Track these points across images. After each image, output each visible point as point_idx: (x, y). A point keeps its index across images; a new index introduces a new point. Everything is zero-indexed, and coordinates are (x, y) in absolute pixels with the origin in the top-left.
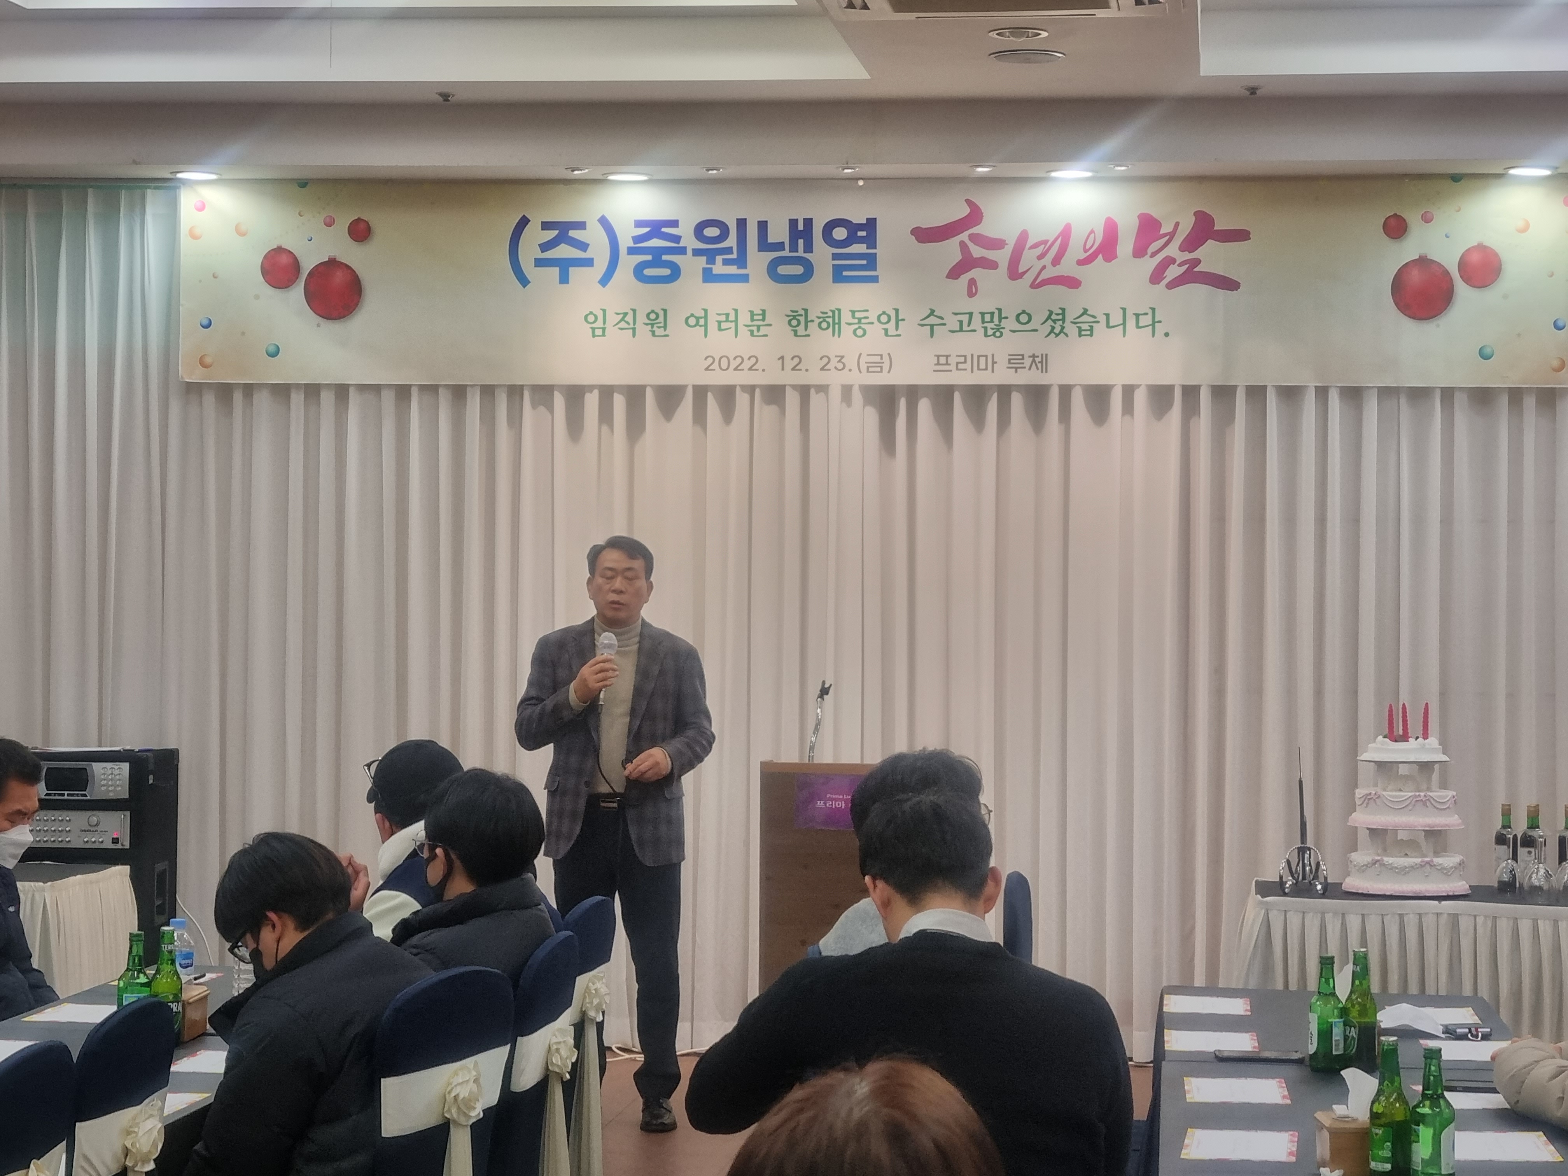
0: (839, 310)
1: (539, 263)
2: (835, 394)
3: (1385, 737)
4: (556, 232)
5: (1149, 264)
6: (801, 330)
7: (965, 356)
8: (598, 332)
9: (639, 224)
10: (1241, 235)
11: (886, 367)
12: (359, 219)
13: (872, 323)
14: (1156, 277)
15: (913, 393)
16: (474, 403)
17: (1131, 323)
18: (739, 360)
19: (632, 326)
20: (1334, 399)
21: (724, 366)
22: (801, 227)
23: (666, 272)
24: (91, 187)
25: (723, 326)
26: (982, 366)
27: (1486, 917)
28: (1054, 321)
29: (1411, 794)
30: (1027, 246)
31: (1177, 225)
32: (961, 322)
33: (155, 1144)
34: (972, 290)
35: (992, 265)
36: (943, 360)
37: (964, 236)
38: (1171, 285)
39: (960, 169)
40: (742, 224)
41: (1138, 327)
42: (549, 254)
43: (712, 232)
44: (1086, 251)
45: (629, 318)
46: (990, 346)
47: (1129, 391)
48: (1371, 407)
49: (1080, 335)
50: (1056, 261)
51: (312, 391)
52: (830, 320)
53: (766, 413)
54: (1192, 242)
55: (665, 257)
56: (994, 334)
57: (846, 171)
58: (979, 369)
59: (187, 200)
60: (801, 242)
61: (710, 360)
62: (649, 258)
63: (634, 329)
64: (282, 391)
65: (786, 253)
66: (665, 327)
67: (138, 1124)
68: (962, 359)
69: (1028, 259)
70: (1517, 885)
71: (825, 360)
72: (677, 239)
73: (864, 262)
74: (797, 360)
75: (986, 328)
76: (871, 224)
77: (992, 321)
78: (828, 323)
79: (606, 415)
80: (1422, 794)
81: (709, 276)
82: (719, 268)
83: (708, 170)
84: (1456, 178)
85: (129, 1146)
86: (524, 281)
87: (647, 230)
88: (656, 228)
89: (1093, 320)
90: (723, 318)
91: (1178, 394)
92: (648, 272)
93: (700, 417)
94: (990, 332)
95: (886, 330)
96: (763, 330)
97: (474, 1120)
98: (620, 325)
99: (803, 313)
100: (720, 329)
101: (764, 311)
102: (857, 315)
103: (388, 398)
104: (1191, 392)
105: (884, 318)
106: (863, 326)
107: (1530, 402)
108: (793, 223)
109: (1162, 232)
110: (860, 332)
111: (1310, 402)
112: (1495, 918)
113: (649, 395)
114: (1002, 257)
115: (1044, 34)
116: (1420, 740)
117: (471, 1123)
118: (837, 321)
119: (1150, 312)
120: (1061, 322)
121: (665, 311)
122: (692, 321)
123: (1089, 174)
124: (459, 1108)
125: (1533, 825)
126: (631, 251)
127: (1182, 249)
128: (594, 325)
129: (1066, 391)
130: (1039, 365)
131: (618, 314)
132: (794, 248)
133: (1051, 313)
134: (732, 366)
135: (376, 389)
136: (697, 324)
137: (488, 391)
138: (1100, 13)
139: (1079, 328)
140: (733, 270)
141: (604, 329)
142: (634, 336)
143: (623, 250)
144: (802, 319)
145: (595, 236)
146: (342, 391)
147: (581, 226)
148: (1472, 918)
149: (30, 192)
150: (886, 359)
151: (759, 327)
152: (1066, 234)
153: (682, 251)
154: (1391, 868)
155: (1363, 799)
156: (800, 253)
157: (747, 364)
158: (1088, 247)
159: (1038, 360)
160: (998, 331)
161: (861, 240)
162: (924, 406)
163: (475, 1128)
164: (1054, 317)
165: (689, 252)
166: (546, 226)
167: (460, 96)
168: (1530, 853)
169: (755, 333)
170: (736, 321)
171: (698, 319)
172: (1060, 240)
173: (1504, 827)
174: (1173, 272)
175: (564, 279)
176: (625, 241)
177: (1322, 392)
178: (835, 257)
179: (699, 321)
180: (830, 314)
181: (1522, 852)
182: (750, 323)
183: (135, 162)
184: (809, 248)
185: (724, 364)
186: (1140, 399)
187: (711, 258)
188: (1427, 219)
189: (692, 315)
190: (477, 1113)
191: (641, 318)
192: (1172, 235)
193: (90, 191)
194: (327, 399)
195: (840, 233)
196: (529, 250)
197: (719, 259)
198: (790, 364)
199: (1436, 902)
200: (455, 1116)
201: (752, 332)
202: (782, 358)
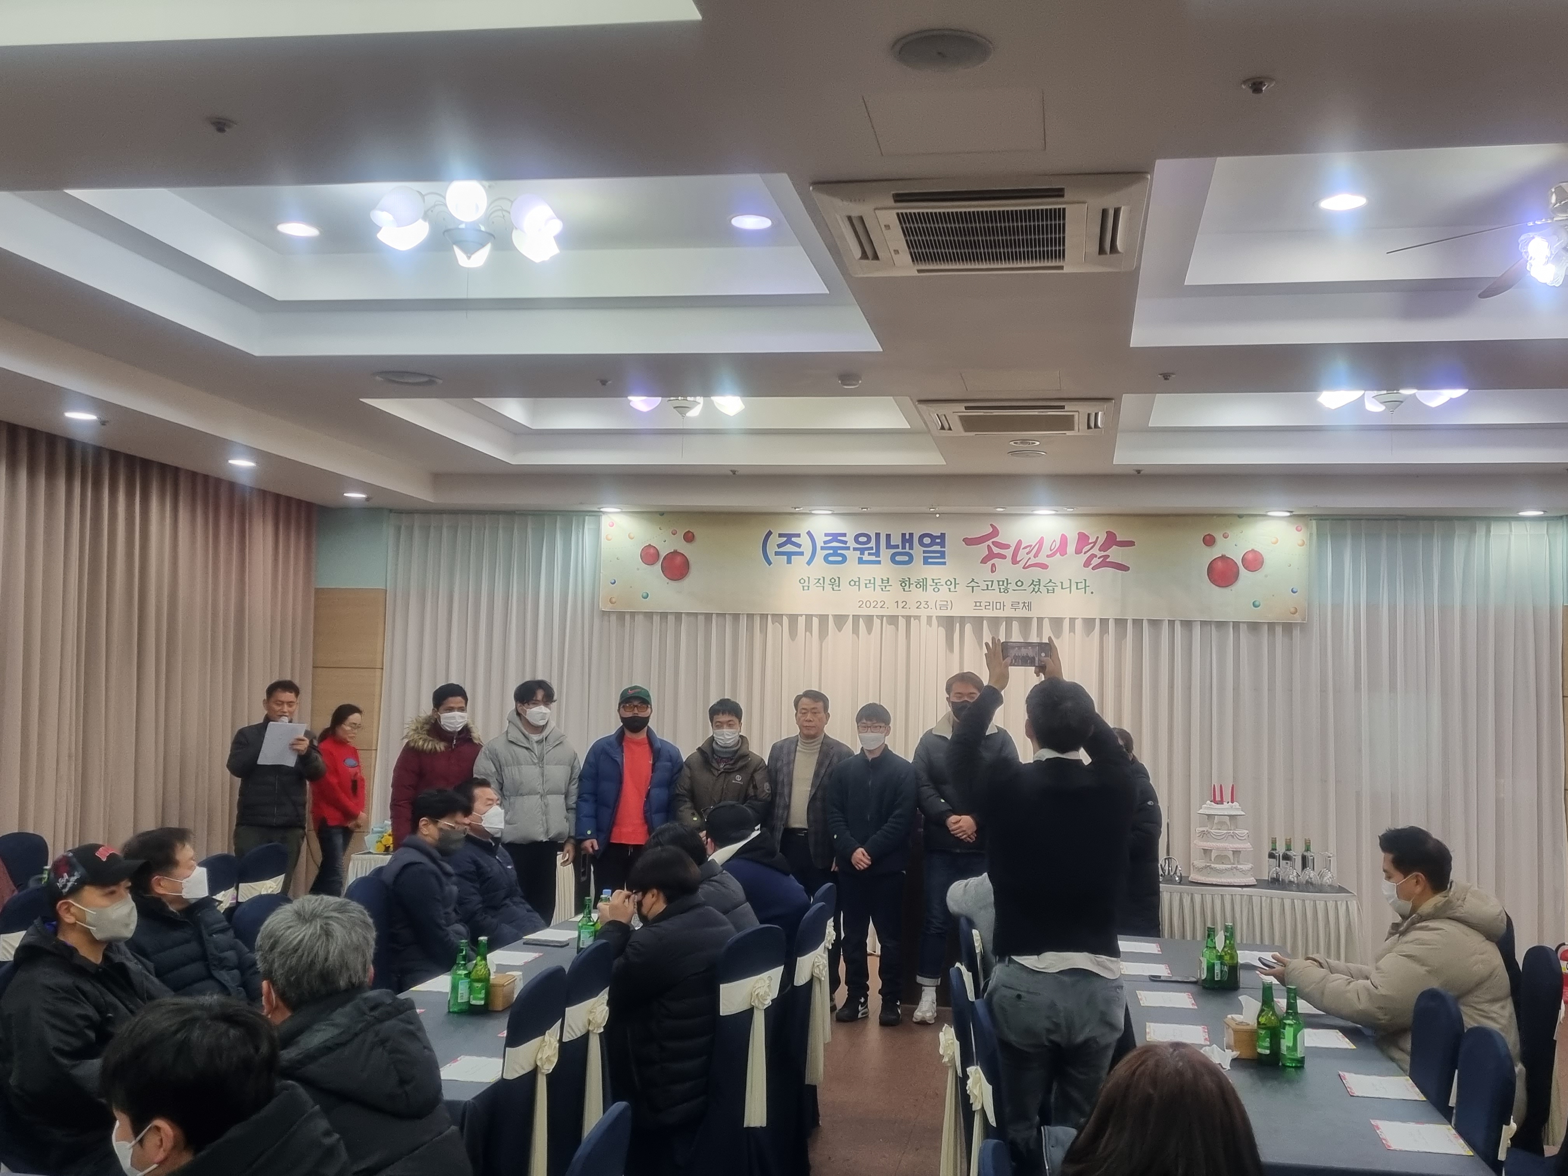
0: (926, 579)
1: (777, 553)
2: (924, 620)
3: (1211, 801)
4: (785, 539)
5: (1083, 557)
6: (907, 588)
7: (989, 603)
8: (806, 588)
9: (826, 535)
10: (1131, 544)
11: (949, 607)
12: (689, 532)
13: (942, 585)
14: (1087, 564)
15: (963, 620)
16: (743, 622)
17: (1074, 587)
18: (875, 603)
19: (822, 585)
20: (1178, 626)
21: (868, 606)
22: (907, 537)
23: (840, 559)
24: (559, 515)
25: (868, 586)
26: (998, 607)
27: (1267, 897)
28: (1035, 585)
29: (1225, 832)
30: (1022, 548)
31: (1098, 537)
32: (987, 585)
33: (604, 1018)
34: (993, 569)
35: (1003, 557)
36: (978, 604)
37: (990, 543)
38: (1093, 568)
39: (990, 509)
40: (878, 535)
41: (1077, 589)
42: (781, 550)
43: (863, 539)
44: (1051, 550)
45: (822, 581)
46: (1002, 598)
47: (1072, 620)
48: (1197, 630)
49: (1048, 593)
50: (1036, 556)
51: (664, 615)
52: (921, 584)
53: (888, 629)
54: (1104, 547)
55: (839, 552)
56: (1004, 592)
57: (931, 510)
58: (996, 609)
59: (605, 521)
60: (907, 545)
61: (861, 603)
62: (832, 552)
63: (823, 587)
64: (649, 615)
65: (900, 550)
66: (839, 586)
67: (596, 1007)
68: (988, 604)
69: (1022, 554)
70: (1281, 880)
71: (919, 603)
72: (845, 542)
73: (939, 555)
74: (904, 603)
75: (1000, 589)
76: (943, 536)
77: (1003, 585)
78: (921, 585)
79: (809, 628)
80: (1232, 832)
81: (861, 561)
82: (866, 557)
83: (862, 509)
84: (1240, 516)
85: (591, 1019)
86: (770, 563)
87: (831, 538)
88: (835, 537)
89: (1054, 585)
90: (868, 582)
91: (1098, 622)
92: (830, 559)
93: (856, 630)
94: (1002, 590)
95: (950, 589)
96: (888, 588)
97: (767, 1006)
98: (816, 585)
99: (908, 580)
100: (866, 587)
101: (888, 579)
102: (935, 581)
103: (701, 619)
104: (1104, 622)
105: (949, 583)
106: (938, 587)
107: (1279, 630)
108: (904, 535)
109: (1090, 541)
110: (936, 590)
111: (1165, 626)
112: (1271, 898)
113: (831, 619)
114: (1009, 553)
115: (1038, 443)
116: (1230, 803)
117: (765, 1008)
118: (925, 584)
119: (1084, 581)
120: (1038, 586)
121: (839, 578)
122: (852, 583)
123: (1054, 512)
124: (759, 1000)
125: (1289, 849)
126: (822, 548)
127: (1100, 550)
128: (804, 585)
129: (1040, 620)
130: (1027, 607)
131: (815, 579)
132: (904, 547)
133: (1033, 581)
134: (872, 606)
135: (696, 615)
136: (855, 585)
137: (750, 616)
138: (1068, 433)
139: (1048, 589)
140: (873, 558)
141: (809, 587)
142: (823, 590)
143: (818, 548)
144: (907, 583)
145: (804, 541)
146: (678, 616)
147: (798, 535)
148: (1259, 898)
149: (530, 517)
150: (949, 603)
151: (886, 586)
152: (1041, 542)
153: (848, 548)
154: (1215, 870)
155: (1199, 834)
156: (907, 550)
157: (880, 605)
158: (1052, 548)
159: (1026, 605)
160: (1006, 590)
161: (938, 544)
162: (968, 627)
163: (767, 1011)
164: (1035, 583)
165: (851, 549)
166: (780, 535)
167: (740, 472)
168: (1287, 863)
169: (884, 589)
170: (874, 583)
171: (855, 582)
172: (1038, 545)
173: (1273, 849)
174: (1096, 561)
175: (789, 561)
176: (819, 544)
177: (1172, 623)
178: (924, 552)
179: (856, 583)
180: (922, 580)
181: (1283, 862)
182: (881, 584)
183: (581, 503)
184: (911, 548)
185: (868, 605)
186: (1079, 624)
187: (862, 551)
188: (1225, 536)
189: (852, 580)
190: (768, 1002)
191: (827, 581)
192: (1095, 543)
193: (558, 517)
194: (671, 619)
195: (927, 540)
196: (772, 548)
197: (866, 552)
198: (901, 605)
199: (1240, 889)
200: (757, 1005)
201: (882, 589)
202: (897, 602)
